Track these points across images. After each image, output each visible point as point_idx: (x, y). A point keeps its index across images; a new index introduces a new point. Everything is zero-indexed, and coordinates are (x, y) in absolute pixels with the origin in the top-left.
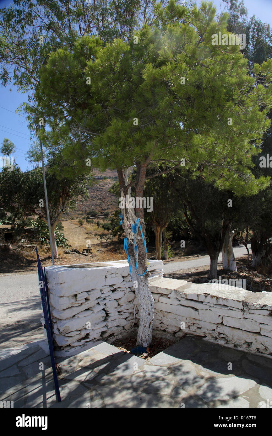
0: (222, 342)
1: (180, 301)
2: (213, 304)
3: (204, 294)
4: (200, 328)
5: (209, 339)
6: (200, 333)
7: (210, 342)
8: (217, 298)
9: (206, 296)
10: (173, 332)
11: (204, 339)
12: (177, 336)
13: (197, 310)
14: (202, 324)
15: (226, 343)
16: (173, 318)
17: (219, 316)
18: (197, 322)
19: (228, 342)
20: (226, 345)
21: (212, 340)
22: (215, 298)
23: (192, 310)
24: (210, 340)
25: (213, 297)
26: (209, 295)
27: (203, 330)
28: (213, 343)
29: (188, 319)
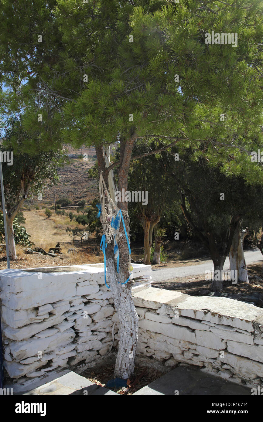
0: (225, 376)
1: (171, 318)
2: (215, 324)
3: (203, 310)
4: (197, 355)
5: (209, 370)
6: (197, 362)
7: (209, 375)
8: (220, 316)
9: (206, 313)
10: (162, 360)
11: (203, 370)
12: (167, 365)
13: (193, 331)
14: (199, 350)
15: (232, 377)
16: (162, 340)
17: (223, 340)
18: (194, 347)
19: (233, 376)
20: (232, 380)
21: (212, 372)
22: (218, 315)
23: (188, 332)
24: (210, 372)
25: (214, 314)
26: (209, 311)
27: (201, 358)
28: (213, 376)
29: (182, 342)
